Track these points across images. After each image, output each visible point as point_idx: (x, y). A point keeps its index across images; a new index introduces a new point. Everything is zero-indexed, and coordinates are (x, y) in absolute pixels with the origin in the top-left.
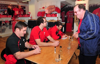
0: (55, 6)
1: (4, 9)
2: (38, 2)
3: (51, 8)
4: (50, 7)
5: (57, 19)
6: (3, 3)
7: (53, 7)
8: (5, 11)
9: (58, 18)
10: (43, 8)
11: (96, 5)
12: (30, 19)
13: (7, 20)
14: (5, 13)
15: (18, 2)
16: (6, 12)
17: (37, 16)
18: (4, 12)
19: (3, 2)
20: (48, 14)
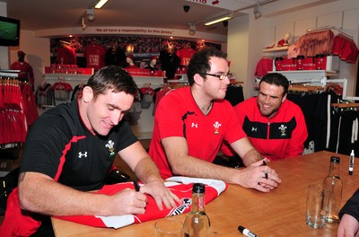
0: (331, 33)
1: (151, 51)
2: (256, 18)
3: (313, 41)
4: (308, 38)
5: (325, 81)
6: (148, 33)
7: (320, 37)
8: (152, 58)
10: (281, 43)
13: (147, 86)
14: (152, 66)
15: (193, 28)
16: (154, 61)
18: (149, 63)
19: (150, 29)
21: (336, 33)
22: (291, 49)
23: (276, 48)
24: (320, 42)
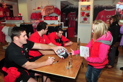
0: (54, 7)
3: (49, 9)
4: (47, 8)
5: (58, 23)
7: (51, 8)
9: (59, 21)
10: (39, 8)
11: (101, 6)
12: (22, 22)
17: (31, 18)
20: (47, 17)
21: (55, 7)
22: (42, 10)
23: (37, 10)
24: (51, 9)
